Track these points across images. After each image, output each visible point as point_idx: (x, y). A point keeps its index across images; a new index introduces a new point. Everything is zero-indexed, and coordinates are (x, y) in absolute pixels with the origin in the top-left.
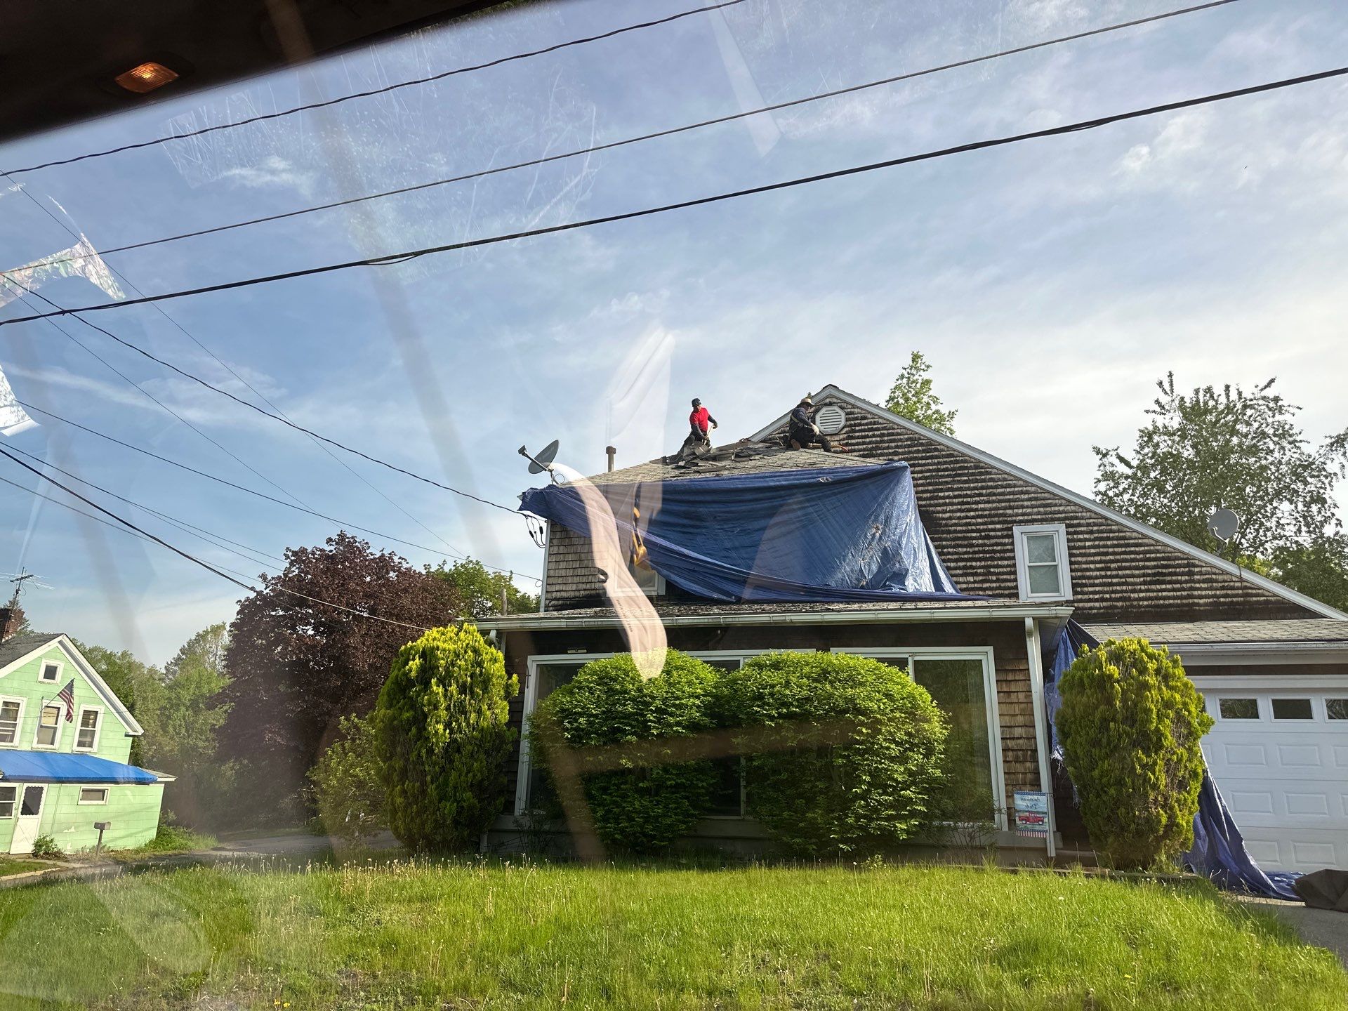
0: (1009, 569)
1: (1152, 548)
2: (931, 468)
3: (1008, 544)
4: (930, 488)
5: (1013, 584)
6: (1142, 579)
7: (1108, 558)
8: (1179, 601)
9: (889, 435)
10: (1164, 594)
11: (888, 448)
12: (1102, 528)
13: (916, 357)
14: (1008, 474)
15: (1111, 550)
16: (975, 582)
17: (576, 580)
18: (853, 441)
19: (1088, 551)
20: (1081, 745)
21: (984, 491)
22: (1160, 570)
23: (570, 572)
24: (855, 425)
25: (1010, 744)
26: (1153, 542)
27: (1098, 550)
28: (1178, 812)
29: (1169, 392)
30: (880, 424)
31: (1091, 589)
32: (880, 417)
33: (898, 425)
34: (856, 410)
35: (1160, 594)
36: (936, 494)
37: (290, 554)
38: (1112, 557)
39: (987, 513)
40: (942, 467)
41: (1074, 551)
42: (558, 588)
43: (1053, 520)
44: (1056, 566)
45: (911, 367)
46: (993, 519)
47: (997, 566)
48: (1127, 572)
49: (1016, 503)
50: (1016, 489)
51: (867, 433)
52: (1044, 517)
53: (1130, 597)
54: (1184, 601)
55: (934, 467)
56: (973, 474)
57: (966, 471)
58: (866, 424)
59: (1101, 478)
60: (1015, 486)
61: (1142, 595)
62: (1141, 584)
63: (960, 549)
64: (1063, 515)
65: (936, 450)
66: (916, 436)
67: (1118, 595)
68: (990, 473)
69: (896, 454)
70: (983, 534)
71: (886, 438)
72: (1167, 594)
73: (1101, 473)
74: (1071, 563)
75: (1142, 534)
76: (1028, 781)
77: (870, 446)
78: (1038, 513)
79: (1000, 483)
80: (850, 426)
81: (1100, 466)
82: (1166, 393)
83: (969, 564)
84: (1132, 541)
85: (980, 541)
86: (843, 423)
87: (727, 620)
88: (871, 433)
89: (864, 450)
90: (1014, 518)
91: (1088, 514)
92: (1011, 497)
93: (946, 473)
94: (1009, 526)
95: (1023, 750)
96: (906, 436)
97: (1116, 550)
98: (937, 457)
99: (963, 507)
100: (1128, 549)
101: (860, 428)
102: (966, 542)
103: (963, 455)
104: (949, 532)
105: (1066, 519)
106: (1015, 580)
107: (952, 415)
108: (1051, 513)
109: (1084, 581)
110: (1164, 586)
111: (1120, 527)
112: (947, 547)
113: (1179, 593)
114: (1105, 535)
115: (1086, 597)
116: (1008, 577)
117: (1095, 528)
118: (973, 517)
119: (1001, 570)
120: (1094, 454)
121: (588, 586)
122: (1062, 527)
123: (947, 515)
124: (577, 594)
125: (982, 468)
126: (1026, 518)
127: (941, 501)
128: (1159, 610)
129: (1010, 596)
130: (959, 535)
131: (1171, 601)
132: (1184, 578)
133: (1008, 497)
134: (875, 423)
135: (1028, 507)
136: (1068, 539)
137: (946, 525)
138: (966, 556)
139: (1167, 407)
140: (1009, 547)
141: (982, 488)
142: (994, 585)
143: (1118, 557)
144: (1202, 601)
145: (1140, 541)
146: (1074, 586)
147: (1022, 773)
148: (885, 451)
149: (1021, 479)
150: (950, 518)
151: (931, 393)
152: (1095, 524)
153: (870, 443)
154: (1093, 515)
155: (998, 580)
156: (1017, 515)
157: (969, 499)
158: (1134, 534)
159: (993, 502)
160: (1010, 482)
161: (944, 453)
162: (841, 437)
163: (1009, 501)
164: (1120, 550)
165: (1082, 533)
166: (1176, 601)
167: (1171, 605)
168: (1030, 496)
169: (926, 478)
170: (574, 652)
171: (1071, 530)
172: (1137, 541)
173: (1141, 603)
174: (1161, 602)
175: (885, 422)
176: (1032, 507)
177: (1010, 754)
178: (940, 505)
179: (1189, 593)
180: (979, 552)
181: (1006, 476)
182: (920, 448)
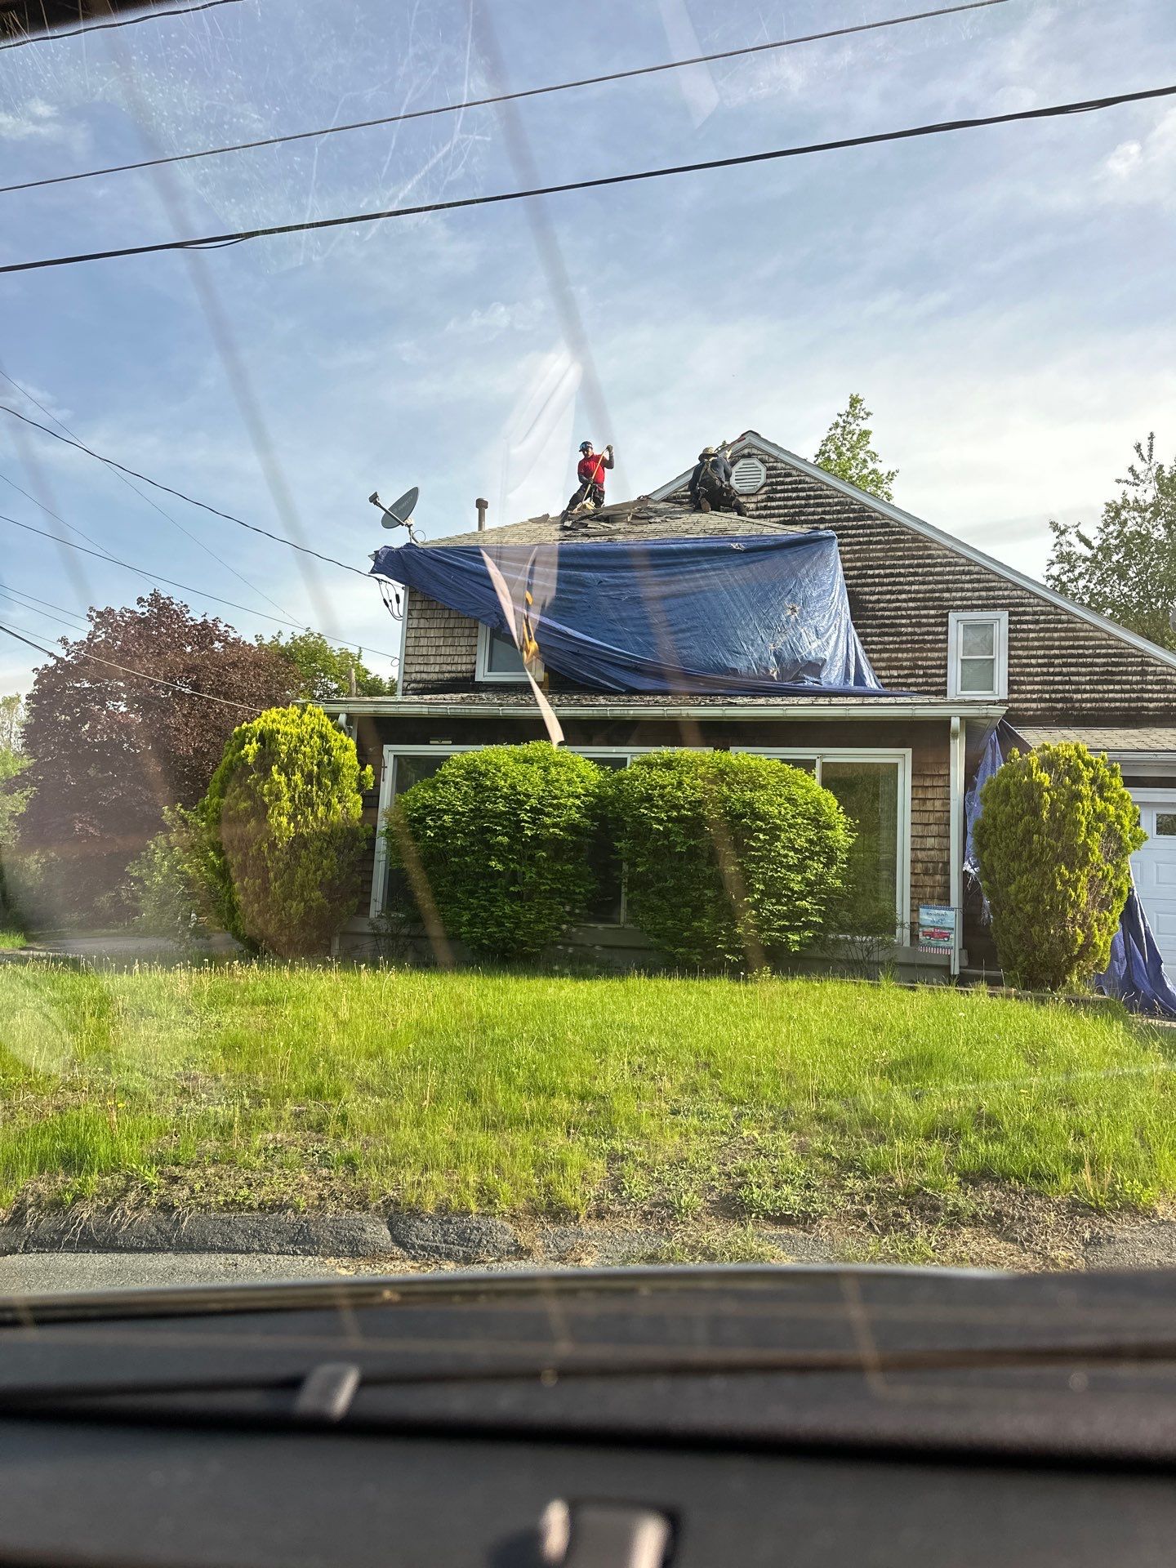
0: (938, 662)
1: (1104, 642)
2: (861, 539)
3: (941, 634)
4: (859, 564)
5: (942, 680)
6: (1088, 678)
7: (1053, 652)
8: (1127, 705)
9: (816, 497)
10: (1111, 695)
11: (813, 514)
12: (1050, 617)
13: (855, 401)
14: (951, 550)
15: (1057, 643)
16: (899, 676)
17: (439, 660)
18: (774, 504)
19: (1031, 644)
20: (999, 858)
21: (920, 570)
22: (1110, 669)
23: (433, 651)
24: (777, 484)
25: (920, 855)
26: (1106, 636)
27: (1041, 643)
28: (1097, 932)
29: (1147, 458)
30: (807, 483)
31: (1029, 688)
32: (807, 475)
33: (828, 485)
34: (779, 465)
35: (1106, 695)
36: (864, 572)
37: (94, 614)
38: (1057, 652)
39: (921, 595)
40: (875, 539)
41: (1015, 644)
42: (418, 668)
43: (995, 606)
44: (992, 660)
45: (849, 413)
46: (927, 603)
47: (926, 659)
48: (1073, 669)
49: (956, 586)
50: (957, 568)
51: (790, 494)
52: (985, 602)
53: (1072, 698)
54: (1133, 705)
55: (865, 539)
56: (909, 549)
57: (902, 545)
58: (790, 483)
59: (1055, 559)
60: (956, 565)
61: (1086, 696)
62: (1086, 683)
63: (886, 638)
64: (1008, 601)
65: (870, 518)
66: (848, 499)
67: (1059, 696)
68: (927, 548)
69: (822, 521)
70: (914, 621)
71: (812, 502)
72: (1114, 696)
73: (1056, 554)
74: (1010, 657)
75: (1094, 626)
76: (936, 894)
77: (792, 511)
78: (979, 598)
79: (939, 560)
80: (772, 484)
81: (1055, 546)
82: (1143, 459)
83: (894, 655)
84: (1082, 634)
85: (910, 629)
86: (763, 481)
87: (615, 712)
88: (794, 495)
89: (785, 515)
90: (951, 603)
91: (1036, 601)
92: (951, 577)
93: (879, 547)
94: (945, 612)
95: (933, 862)
96: (836, 500)
97: (1063, 643)
98: (870, 527)
99: (894, 588)
100: (1077, 643)
101: (782, 487)
102: (893, 630)
103: (901, 525)
104: (876, 618)
105: (1011, 605)
106: (945, 675)
107: (891, 476)
108: (993, 598)
109: (1022, 678)
110: (1111, 687)
111: (1071, 618)
112: (872, 635)
113: (1127, 695)
114: (1052, 625)
115: (1023, 696)
116: (937, 671)
117: (1042, 618)
118: (905, 601)
119: (930, 663)
120: (1051, 530)
121: (454, 668)
122: (1004, 616)
123: (875, 597)
124: (441, 676)
125: (920, 541)
126: (965, 602)
127: (869, 580)
128: (1102, 713)
129: (936, 693)
130: (887, 622)
131: (1118, 704)
132: (1135, 678)
133: (947, 577)
134: (800, 482)
135: (968, 590)
136: (1010, 629)
137: (873, 609)
138: (891, 646)
139: (1142, 477)
140: (942, 637)
141: (919, 566)
142: (920, 680)
143: (1064, 652)
144: (1151, 705)
145: (1091, 634)
146: (1011, 683)
147: (931, 887)
148: (811, 518)
149: (964, 557)
150: (878, 601)
151: (869, 447)
152: (1043, 613)
153: (793, 507)
154: (1041, 602)
155: (925, 675)
156: (955, 599)
157: (902, 579)
158: (1085, 625)
159: (929, 583)
160: (951, 560)
161: (878, 522)
162: (760, 498)
163: (948, 582)
164: (1067, 643)
165: (1027, 622)
166: (1123, 704)
167: (1117, 709)
168: (972, 577)
169: (854, 552)
170: (437, 742)
171: (1014, 618)
172: (1087, 634)
173: (1084, 705)
174: (1107, 705)
175: (812, 480)
176: (974, 590)
177: (920, 865)
178: (867, 585)
179: (1139, 695)
180: (907, 642)
181: (947, 552)
182: (851, 515)
